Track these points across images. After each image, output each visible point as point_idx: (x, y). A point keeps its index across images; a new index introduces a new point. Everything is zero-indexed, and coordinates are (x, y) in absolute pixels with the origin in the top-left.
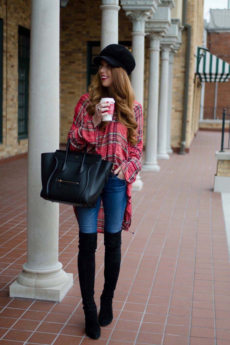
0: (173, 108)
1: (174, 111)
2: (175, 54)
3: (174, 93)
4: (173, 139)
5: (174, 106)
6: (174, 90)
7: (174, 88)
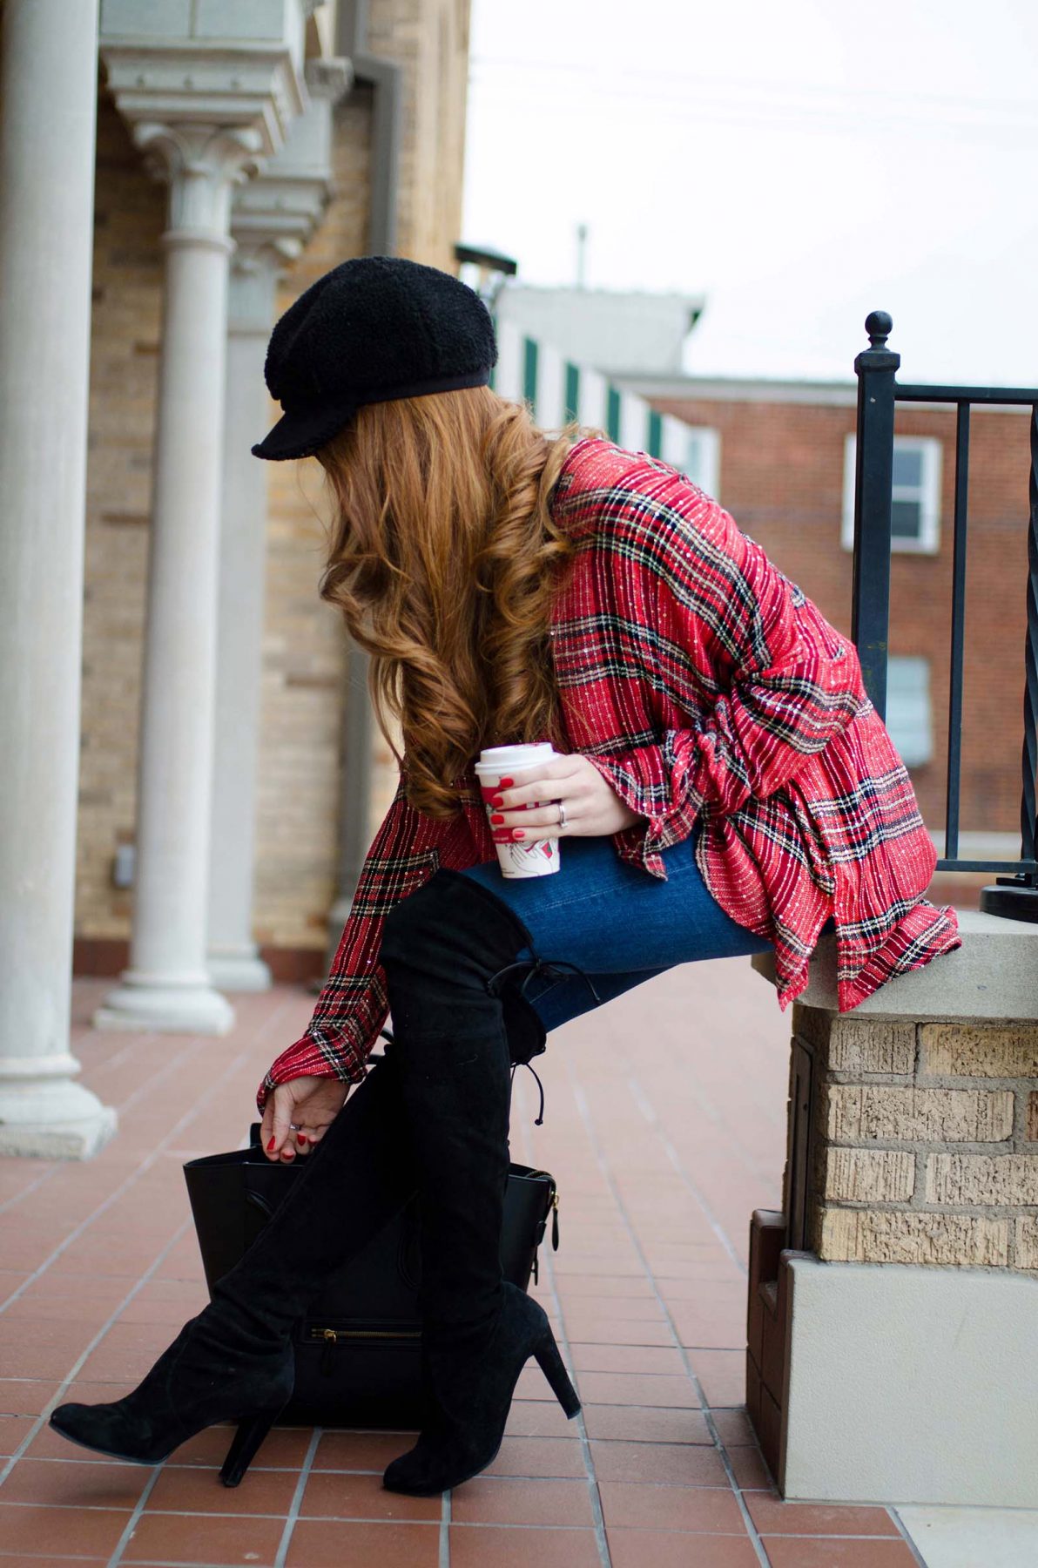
0: (271, 662)
1: (277, 679)
2: (283, 273)
3: (274, 550)
4: (268, 885)
5: (277, 644)
6: (281, 531)
7: (275, 512)
